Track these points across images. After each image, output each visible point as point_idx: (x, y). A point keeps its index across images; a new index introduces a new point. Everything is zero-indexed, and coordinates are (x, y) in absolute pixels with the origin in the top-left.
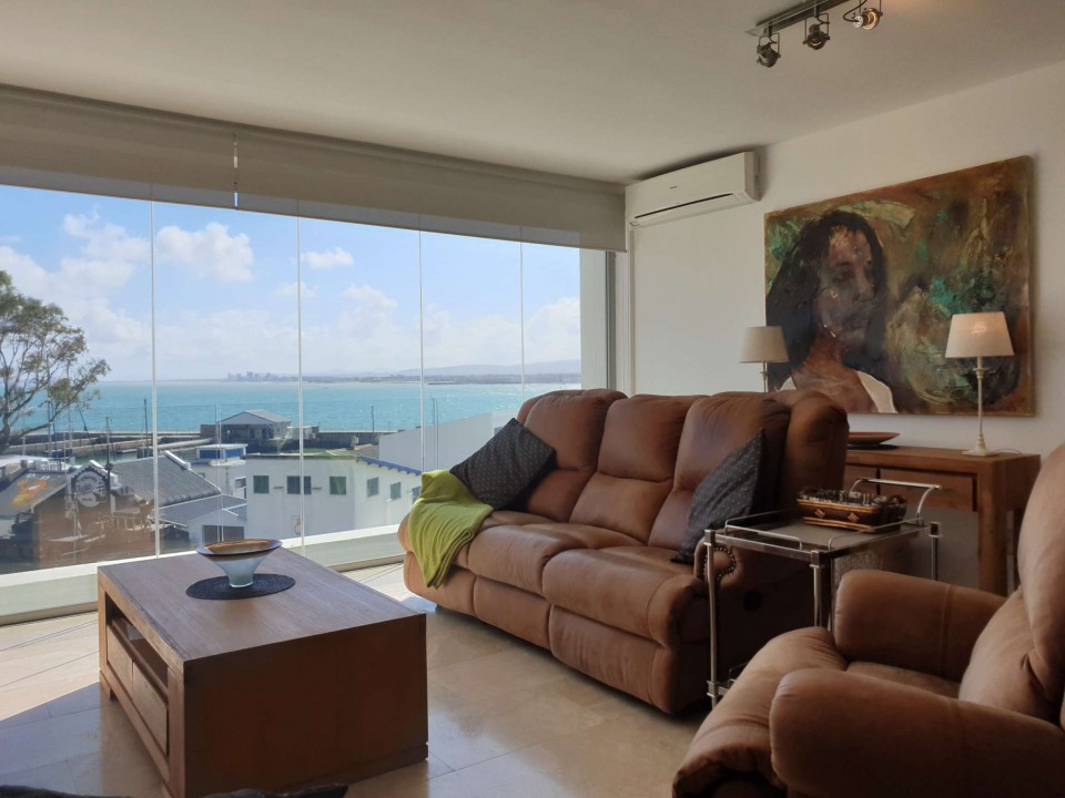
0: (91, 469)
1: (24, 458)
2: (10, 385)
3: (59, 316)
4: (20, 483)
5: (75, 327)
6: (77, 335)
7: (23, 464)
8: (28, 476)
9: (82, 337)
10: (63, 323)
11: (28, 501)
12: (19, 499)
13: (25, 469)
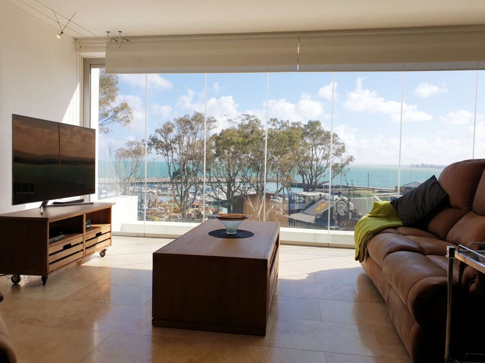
0: (343, 200)
1: (321, 193)
2: (318, 165)
3: (336, 138)
4: (319, 202)
5: (342, 142)
6: (343, 145)
7: (320, 195)
8: (322, 200)
9: (344, 146)
10: (338, 141)
11: (321, 210)
12: (318, 209)
13: (321, 198)
